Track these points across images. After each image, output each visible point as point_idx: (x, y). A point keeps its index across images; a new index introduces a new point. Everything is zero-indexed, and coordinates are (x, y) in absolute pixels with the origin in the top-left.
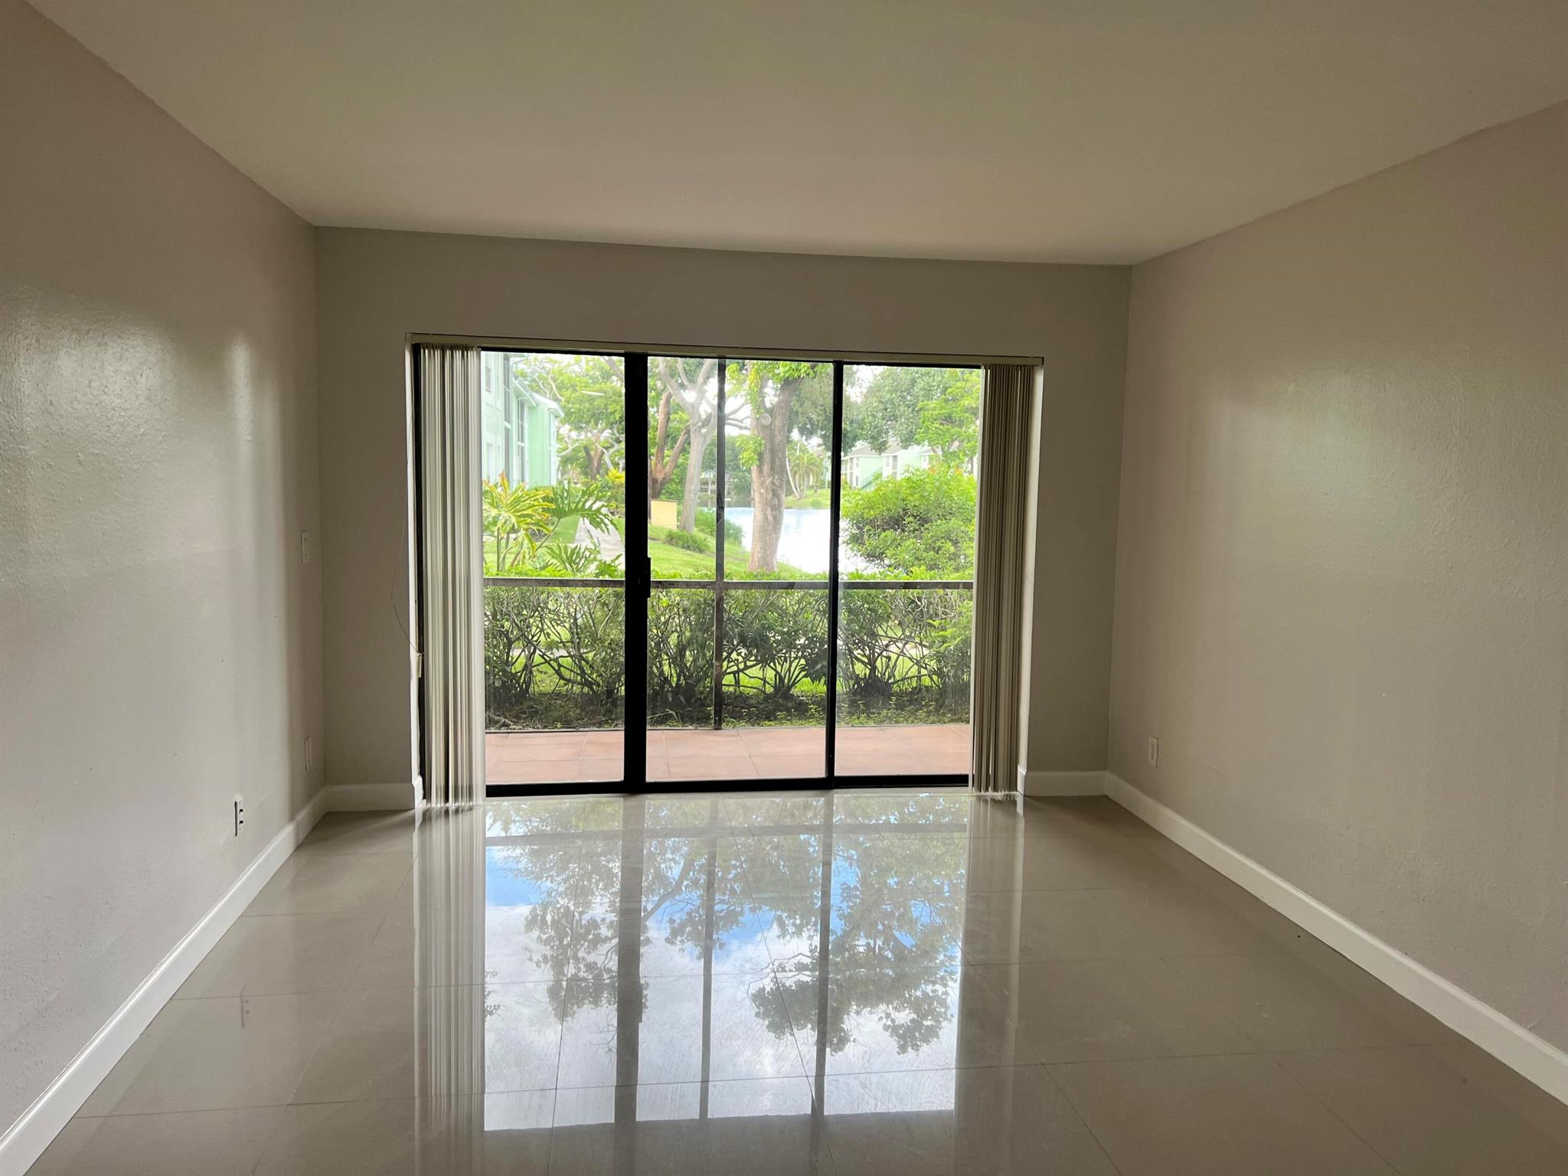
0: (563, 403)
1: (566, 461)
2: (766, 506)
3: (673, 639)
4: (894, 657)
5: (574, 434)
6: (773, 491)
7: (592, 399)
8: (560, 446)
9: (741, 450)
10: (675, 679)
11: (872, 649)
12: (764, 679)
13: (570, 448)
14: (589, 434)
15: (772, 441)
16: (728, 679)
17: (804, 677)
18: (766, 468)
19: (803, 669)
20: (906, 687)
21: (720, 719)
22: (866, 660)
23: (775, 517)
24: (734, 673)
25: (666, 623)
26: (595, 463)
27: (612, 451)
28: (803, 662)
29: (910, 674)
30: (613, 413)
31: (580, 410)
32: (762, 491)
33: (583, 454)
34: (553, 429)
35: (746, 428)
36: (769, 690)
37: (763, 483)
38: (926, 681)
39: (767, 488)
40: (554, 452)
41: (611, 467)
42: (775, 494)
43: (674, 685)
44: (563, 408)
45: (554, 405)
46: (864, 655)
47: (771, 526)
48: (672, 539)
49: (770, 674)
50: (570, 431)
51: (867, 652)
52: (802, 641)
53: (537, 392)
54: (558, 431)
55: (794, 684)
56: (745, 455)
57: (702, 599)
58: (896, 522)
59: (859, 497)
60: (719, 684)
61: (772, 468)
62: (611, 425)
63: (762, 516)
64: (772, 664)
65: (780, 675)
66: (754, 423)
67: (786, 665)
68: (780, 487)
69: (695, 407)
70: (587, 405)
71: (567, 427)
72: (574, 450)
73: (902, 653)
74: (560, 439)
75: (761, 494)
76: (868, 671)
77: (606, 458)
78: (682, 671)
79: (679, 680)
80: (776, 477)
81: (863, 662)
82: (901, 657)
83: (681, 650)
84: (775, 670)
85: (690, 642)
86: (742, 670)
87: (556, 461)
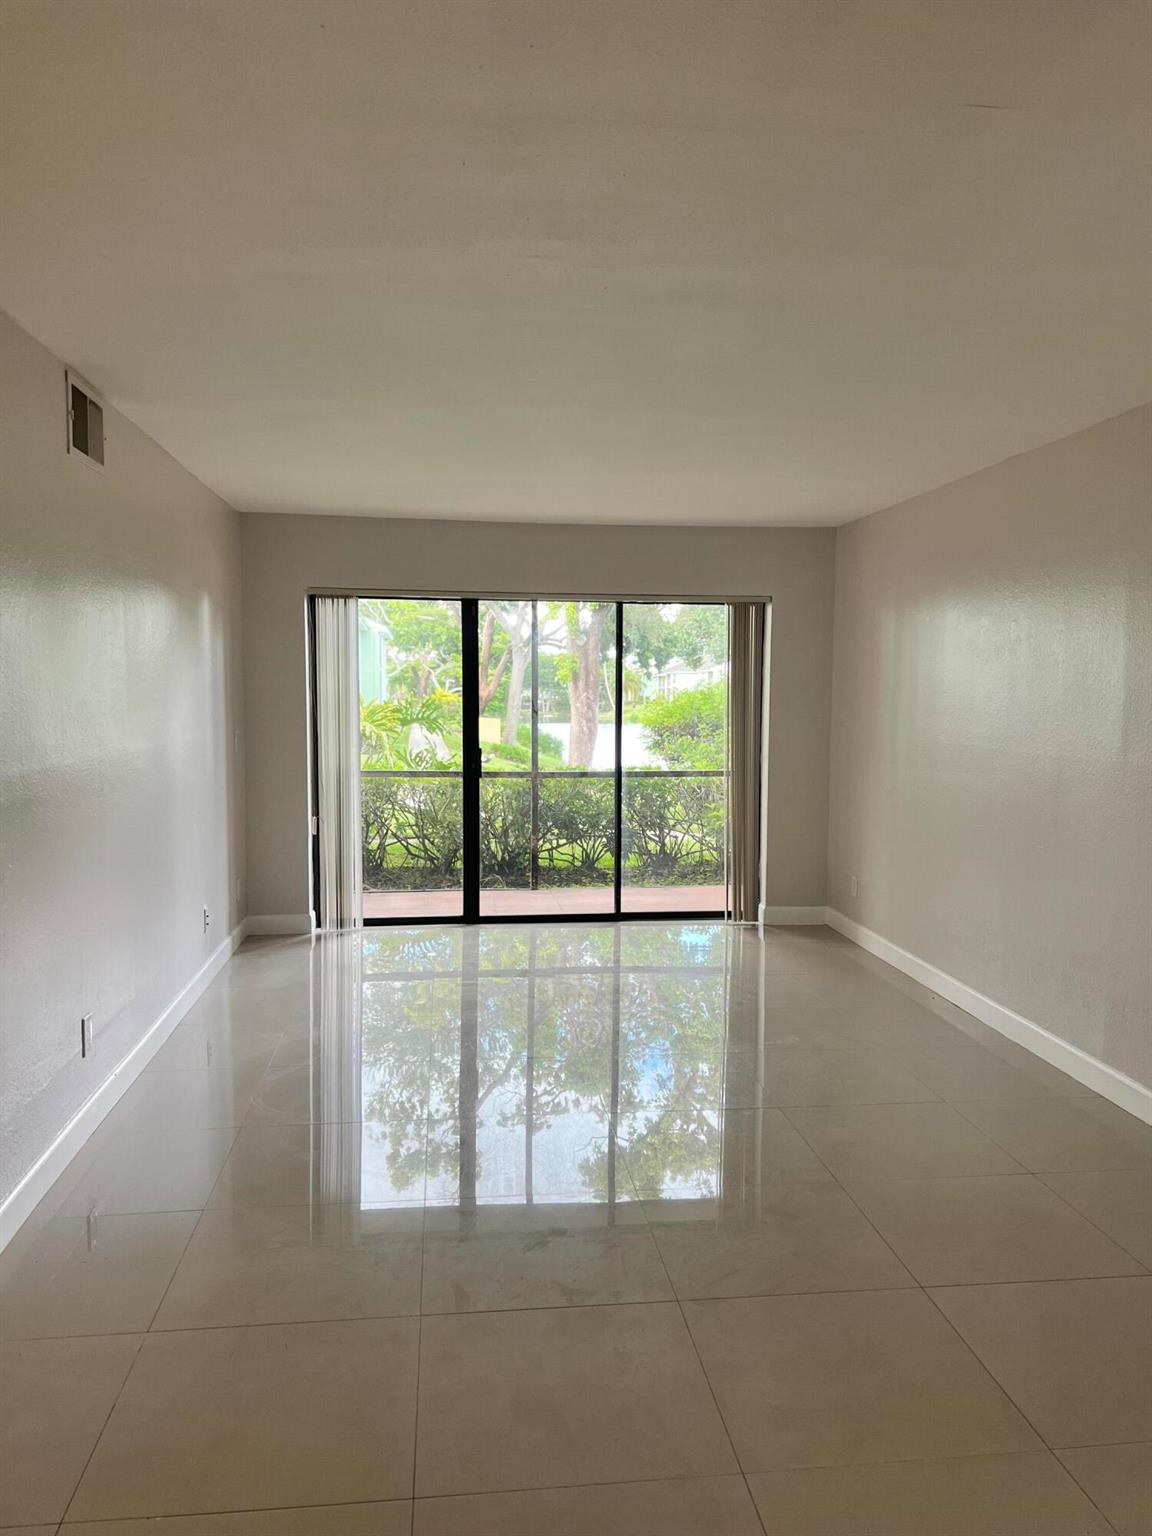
0: (392, 626)
1: (395, 681)
2: (581, 720)
3: (498, 824)
4: (680, 835)
5: (403, 656)
6: (588, 704)
7: (419, 623)
8: (389, 667)
9: (556, 668)
10: (500, 853)
11: (661, 830)
12: (573, 856)
13: (399, 669)
14: (417, 656)
15: (586, 659)
16: (545, 854)
17: (606, 851)
18: (581, 684)
19: (605, 846)
20: (690, 860)
21: (536, 883)
22: (657, 839)
23: (589, 728)
24: (548, 850)
25: (492, 809)
26: (423, 682)
27: (439, 671)
28: (604, 839)
29: (693, 850)
30: (438, 635)
31: (407, 632)
32: (578, 705)
33: (411, 674)
34: (384, 652)
35: (565, 648)
36: (578, 864)
37: (578, 698)
38: (707, 855)
39: (582, 702)
40: (384, 675)
41: (438, 686)
42: (590, 707)
43: (500, 859)
44: (392, 631)
45: (384, 629)
46: (655, 835)
47: (586, 737)
48: (495, 749)
49: (578, 852)
50: (399, 652)
51: (658, 833)
52: (604, 823)
53: (368, 616)
54: (387, 653)
55: (597, 859)
56: (561, 673)
57: (521, 789)
58: (690, 729)
59: (659, 708)
60: (535, 858)
61: (587, 685)
62: (437, 647)
63: (577, 728)
64: (579, 842)
65: (586, 853)
66: (570, 643)
67: (591, 843)
68: (594, 701)
69: (517, 629)
70: (415, 627)
71: (396, 649)
72: (402, 671)
73: (687, 832)
74: (389, 660)
75: (577, 708)
76: (658, 848)
77: (433, 678)
78: (505, 848)
79: (503, 854)
80: (591, 692)
81: (654, 840)
82: (686, 836)
83: (505, 832)
84: (582, 847)
85: (512, 824)
86: (555, 848)
87: (385, 681)
